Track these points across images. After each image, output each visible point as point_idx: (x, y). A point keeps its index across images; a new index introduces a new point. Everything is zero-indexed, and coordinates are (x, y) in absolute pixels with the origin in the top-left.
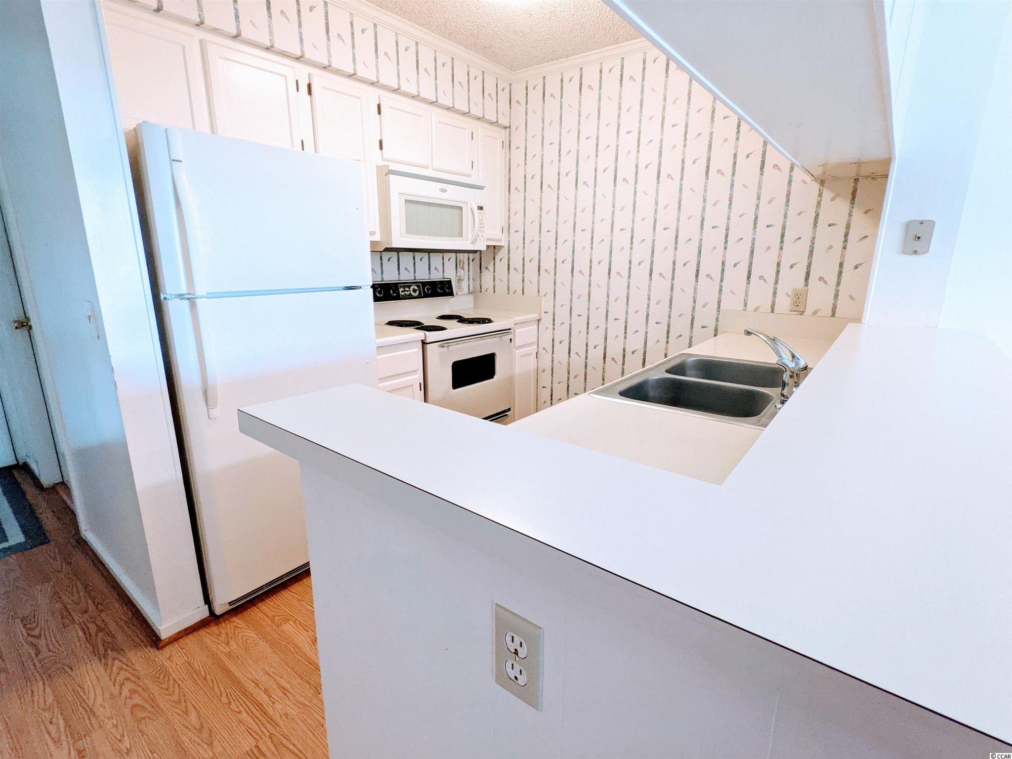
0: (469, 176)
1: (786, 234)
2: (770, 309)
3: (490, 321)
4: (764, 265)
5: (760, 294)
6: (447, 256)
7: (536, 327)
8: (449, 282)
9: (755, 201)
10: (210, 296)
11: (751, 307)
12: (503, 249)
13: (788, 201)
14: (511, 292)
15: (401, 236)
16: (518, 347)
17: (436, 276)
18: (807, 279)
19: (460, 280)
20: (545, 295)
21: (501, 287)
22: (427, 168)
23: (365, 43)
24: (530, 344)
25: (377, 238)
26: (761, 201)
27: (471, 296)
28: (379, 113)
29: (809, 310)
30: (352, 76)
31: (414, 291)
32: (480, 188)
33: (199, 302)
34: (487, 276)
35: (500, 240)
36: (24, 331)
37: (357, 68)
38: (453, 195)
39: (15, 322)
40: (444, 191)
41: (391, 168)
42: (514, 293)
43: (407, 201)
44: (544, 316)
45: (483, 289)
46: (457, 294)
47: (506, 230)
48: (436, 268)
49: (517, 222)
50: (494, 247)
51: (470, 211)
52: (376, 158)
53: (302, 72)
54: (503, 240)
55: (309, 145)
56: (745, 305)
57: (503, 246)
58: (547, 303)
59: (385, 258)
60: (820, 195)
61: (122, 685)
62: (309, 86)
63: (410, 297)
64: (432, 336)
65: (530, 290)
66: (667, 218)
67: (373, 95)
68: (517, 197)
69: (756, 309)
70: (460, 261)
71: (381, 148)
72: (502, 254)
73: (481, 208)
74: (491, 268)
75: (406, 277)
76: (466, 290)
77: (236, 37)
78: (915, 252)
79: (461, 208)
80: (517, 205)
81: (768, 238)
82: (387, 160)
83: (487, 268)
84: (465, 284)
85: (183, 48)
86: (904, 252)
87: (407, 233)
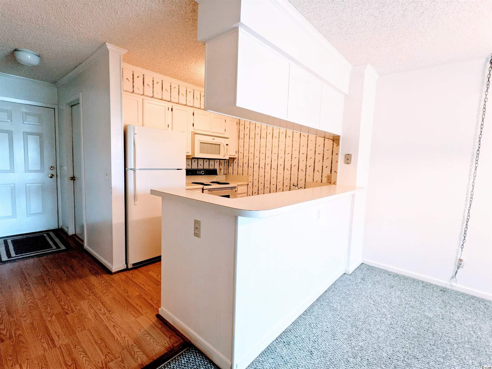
0: (224, 134)
1: (324, 157)
2: (321, 182)
3: (228, 184)
4: (318, 167)
5: (318, 176)
6: (216, 161)
7: (246, 187)
8: (216, 170)
9: (315, 146)
10: (140, 169)
11: (315, 181)
12: (236, 159)
13: (324, 146)
14: (239, 174)
15: (198, 154)
16: (239, 194)
17: (211, 168)
18: (331, 172)
19: (220, 169)
20: (250, 176)
21: (235, 172)
22: (209, 132)
23: (190, 96)
24: (245, 193)
25: (190, 154)
26: (317, 145)
27: (225, 175)
28: (193, 115)
29: (332, 182)
30: (185, 105)
31: (203, 172)
32: (228, 138)
33: (136, 171)
34: (231, 168)
35: (235, 156)
36: (72, 181)
37: (187, 103)
38: (217, 141)
39: (71, 178)
40: (214, 139)
41: (196, 132)
42: (240, 174)
43: (200, 143)
44: (249, 183)
45: (229, 173)
46: (219, 174)
47: (237, 152)
48: (211, 165)
49: (241, 150)
50: (233, 158)
51: (223, 146)
52: (191, 129)
53: (170, 105)
54: (236, 156)
55: (170, 126)
56: (313, 180)
57: (236, 158)
58: (250, 179)
59: (193, 161)
60: (333, 144)
61: (101, 281)
62: (172, 109)
63: (201, 175)
64: (206, 187)
65: (245, 173)
66: (288, 150)
67: (192, 110)
68: (241, 141)
69: (317, 182)
70: (221, 163)
71: (193, 126)
72: (236, 161)
73: (227, 145)
74: (232, 165)
75: (200, 167)
76: (223, 173)
77: (153, 97)
78: (348, 163)
79: (220, 145)
80: (241, 144)
81: (319, 158)
82: (194, 130)
83: (231, 165)
84: (222, 171)
85: (138, 101)
86: (345, 163)
87: (200, 153)
